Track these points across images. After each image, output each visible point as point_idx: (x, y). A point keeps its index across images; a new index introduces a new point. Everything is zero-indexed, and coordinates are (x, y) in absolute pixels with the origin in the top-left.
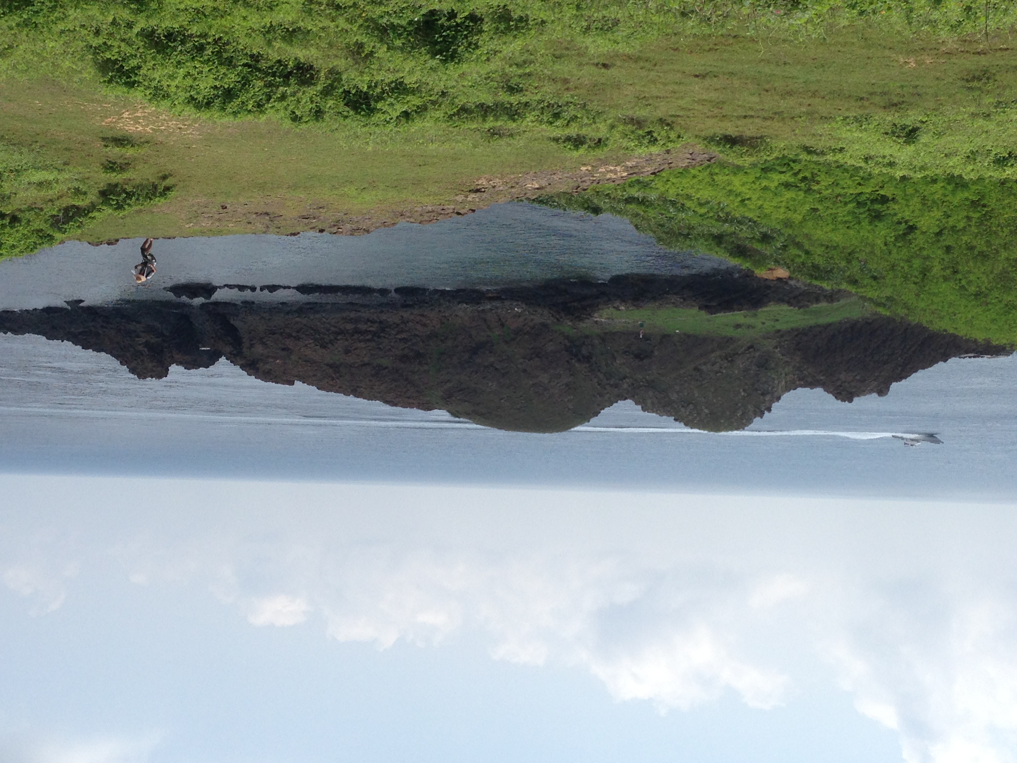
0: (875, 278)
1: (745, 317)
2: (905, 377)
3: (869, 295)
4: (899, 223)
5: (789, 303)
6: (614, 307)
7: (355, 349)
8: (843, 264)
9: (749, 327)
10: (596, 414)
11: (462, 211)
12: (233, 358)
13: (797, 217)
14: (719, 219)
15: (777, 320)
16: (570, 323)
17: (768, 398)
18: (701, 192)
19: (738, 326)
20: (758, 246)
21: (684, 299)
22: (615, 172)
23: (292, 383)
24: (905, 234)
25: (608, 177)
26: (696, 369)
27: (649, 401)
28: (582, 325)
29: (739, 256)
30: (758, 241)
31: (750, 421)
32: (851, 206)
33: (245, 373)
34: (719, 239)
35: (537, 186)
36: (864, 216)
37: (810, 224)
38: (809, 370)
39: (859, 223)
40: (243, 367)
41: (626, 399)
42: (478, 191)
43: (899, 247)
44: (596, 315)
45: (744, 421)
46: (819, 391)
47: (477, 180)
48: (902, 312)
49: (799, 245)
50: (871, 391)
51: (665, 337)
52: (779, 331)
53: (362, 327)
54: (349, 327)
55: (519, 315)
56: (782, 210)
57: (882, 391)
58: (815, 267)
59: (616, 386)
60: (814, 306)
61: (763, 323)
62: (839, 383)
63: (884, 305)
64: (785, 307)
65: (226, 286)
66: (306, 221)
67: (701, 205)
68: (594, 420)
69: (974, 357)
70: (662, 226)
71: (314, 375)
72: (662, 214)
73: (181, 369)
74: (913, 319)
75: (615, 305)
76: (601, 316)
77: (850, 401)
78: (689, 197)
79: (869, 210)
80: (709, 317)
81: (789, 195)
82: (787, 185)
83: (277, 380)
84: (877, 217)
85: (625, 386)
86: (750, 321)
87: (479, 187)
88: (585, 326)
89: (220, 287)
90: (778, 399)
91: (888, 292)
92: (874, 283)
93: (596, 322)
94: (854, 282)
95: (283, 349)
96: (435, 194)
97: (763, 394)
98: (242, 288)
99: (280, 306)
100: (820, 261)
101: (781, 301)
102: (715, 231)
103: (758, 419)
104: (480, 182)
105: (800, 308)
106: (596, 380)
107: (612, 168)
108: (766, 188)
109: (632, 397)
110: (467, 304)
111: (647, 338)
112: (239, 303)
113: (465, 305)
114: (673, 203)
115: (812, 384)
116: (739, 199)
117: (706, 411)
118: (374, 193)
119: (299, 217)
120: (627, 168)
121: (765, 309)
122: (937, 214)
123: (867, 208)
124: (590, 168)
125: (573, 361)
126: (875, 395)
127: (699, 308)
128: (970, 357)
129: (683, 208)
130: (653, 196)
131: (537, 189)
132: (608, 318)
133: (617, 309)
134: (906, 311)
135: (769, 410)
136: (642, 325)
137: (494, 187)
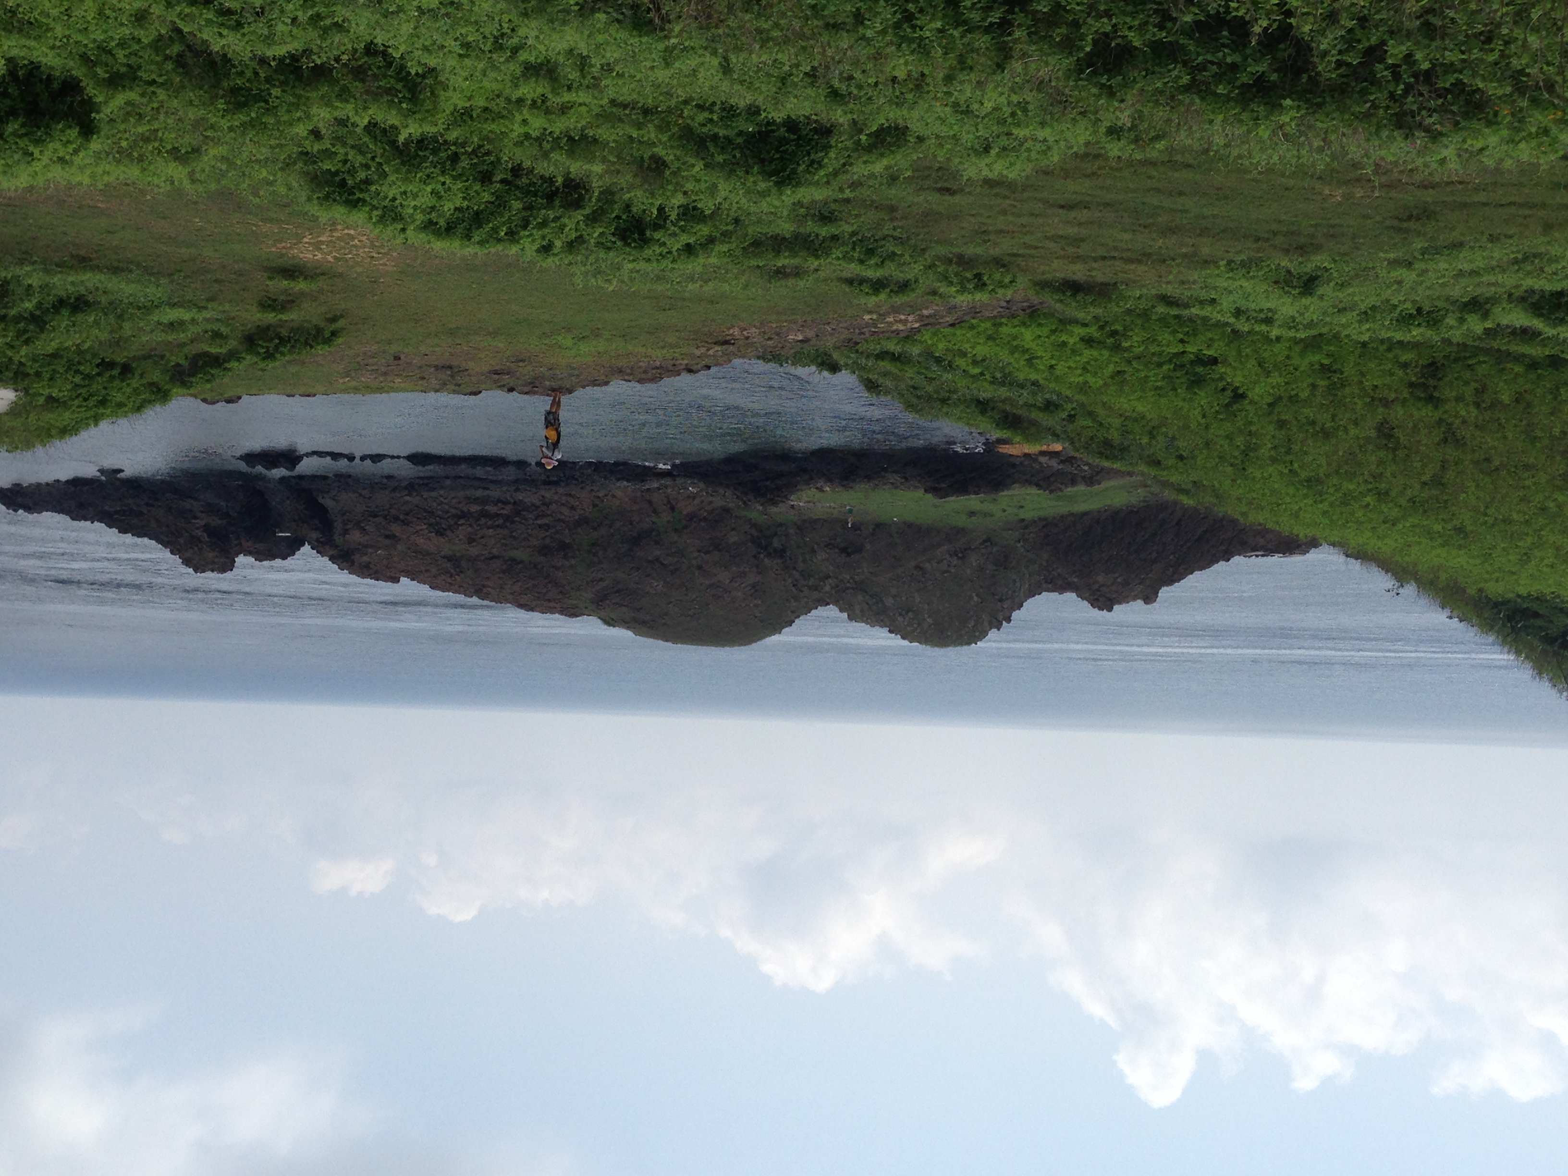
1: (982, 502)
3: (1172, 479)
4: (1223, 390)
5: (1038, 486)
7: (482, 537)
8: (1145, 440)
9: (986, 515)
11: (694, 368)
12: (320, 547)
13: (1095, 382)
14: (994, 381)
15: (1022, 507)
18: (980, 348)
19: (972, 514)
20: (1036, 415)
21: (906, 479)
22: (905, 322)
23: (396, 580)
24: (1228, 405)
25: (895, 327)
27: (857, 609)
28: (774, 510)
29: (1009, 428)
30: (1040, 409)
32: (1165, 370)
33: (336, 567)
34: (983, 406)
35: (800, 338)
36: (1183, 380)
37: (1112, 390)
39: (1174, 389)
40: (332, 559)
42: (726, 342)
43: (1221, 420)
47: (729, 329)
48: (1208, 500)
49: (1091, 414)
51: (879, 526)
52: (1023, 520)
54: (474, 508)
55: (693, 497)
56: (1079, 371)
58: (1107, 443)
59: (816, 588)
60: (1070, 490)
61: (1004, 511)
63: (1186, 492)
64: (1034, 490)
65: (314, 453)
67: (975, 363)
70: (916, 388)
71: (427, 571)
72: (922, 374)
73: (251, 560)
74: (1221, 510)
75: (819, 485)
76: (800, 499)
79: (1187, 373)
80: (937, 501)
81: (1090, 353)
82: (1088, 341)
83: (376, 576)
84: (1197, 382)
85: (827, 588)
86: (987, 507)
87: (728, 338)
88: (779, 512)
89: (308, 455)
95: (387, 537)
96: (672, 346)
98: (335, 456)
99: (385, 481)
100: (1115, 436)
101: (1029, 482)
102: (984, 395)
104: (731, 331)
105: (1051, 492)
106: (790, 580)
107: (903, 317)
109: (836, 603)
111: (856, 527)
112: (331, 475)
114: (938, 361)
116: (1026, 357)
120: (921, 318)
121: (1005, 493)
122: (1276, 379)
123: (1184, 372)
124: (875, 317)
125: (762, 556)
127: (926, 491)
129: (950, 367)
130: (916, 350)
131: (801, 341)
133: (821, 490)
134: (1213, 500)
136: (850, 511)
137: (747, 338)
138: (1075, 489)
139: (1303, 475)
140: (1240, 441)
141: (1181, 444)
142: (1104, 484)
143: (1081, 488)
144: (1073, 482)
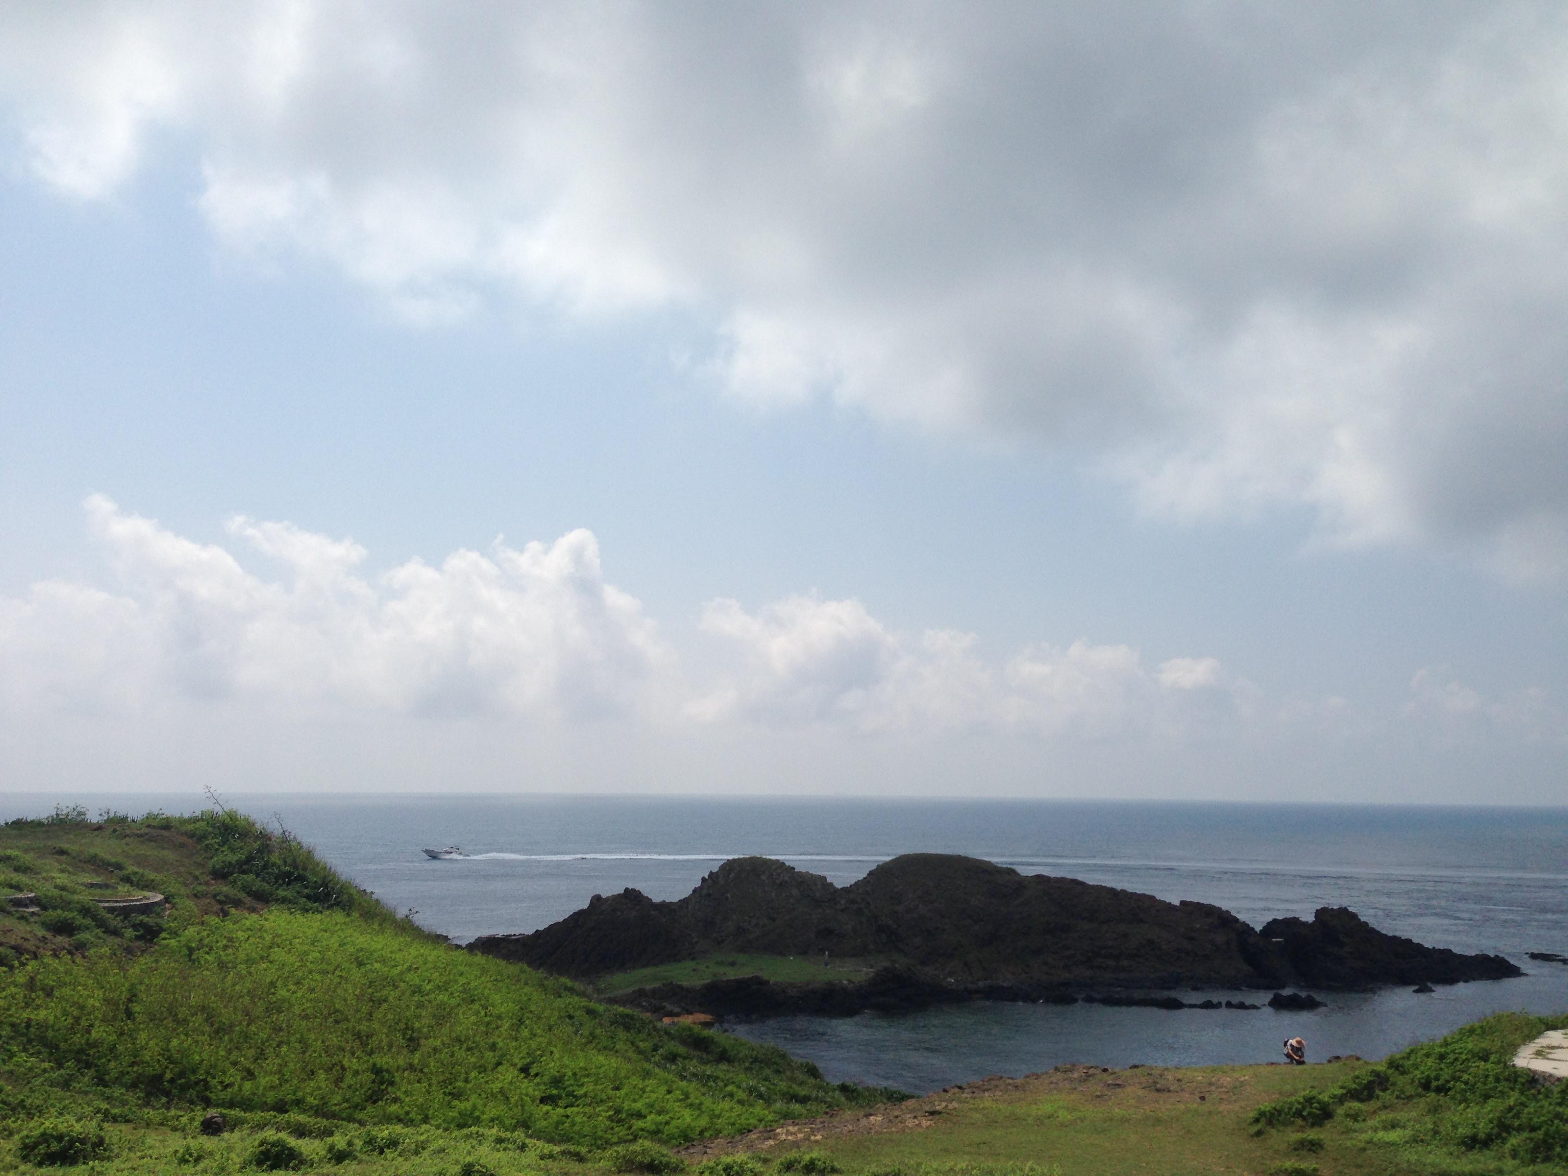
0: (571, 1017)
1: (725, 974)
2: (575, 913)
3: (576, 999)
4: (537, 1075)
5: (680, 987)
6: (853, 983)
7: (1116, 939)
8: (598, 1031)
9: (720, 963)
10: (871, 873)
11: (957, 1090)
12: (1247, 930)
13: (635, 1080)
14: (716, 1078)
15: (694, 970)
16: (897, 966)
17: (705, 892)
18: (727, 1107)
19: (733, 964)
20: (682, 1050)
21: (783, 991)
22: (788, 1133)
24: (533, 1063)
25: (796, 1128)
26: (774, 920)
27: (819, 887)
28: (886, 964)
29: (704, 1038)
30: (680, 1056)
31: (722, 868)
32: (581, 1092)
33: (1233, 914)
34: (724, 1057)
35: (872, 1118)
36: (568, 1083)
37: (623, 1073)
38: (664, 920)
39: (575, 1074)
40: (1236, 920)
41: (842, 889)
42: (932, 1113)
43: (539, 1049)
44: (872, 975)
45: (728, 868)
46: (657, 899)
47: (931, 1125)
48: (550, 983)
49: (640, 1052)
50: (608, 899)
51: (803, 952)
52: (693, 959)
53: (1111, 963)
54: (1125, 963)
55: (951, 974)
56: (648, 1089)
57: (597, 900)
58: (627, 1028)
59: (852, 902)
60: (657, 985)
61: (707, 967)
62: (638, 907)
63: (566, 988)
64: (685, 984)
65: (1258, 1008)
66: (1118, 1082)
67: (731, 1095)
68: (873, 867)
69: (510, 936)
70: (778, 1072)
71: (1159, 911)
72: (774, 1084)
73: (1303, 919)
74: (540, 974)
75: (852, 985)
76: (867, 974)
77: (627, 890)
78: (740, 1102)
79: (564, 1089)
80: (760, 974)
81: (638, 1105)
82: (640, 1116)
83: (1200, 907)
84: (557, 1082)
85: (843, 902)
86: (722, 970)
87: (931, 1117)
88: (884, 963)
89: (1264, 1006)
90: (695, 891)
91: (559, 1003)
92: (571, 1012)
93: (872, 967)
94: (590, 1012)
95: (1192, 939)
96: (976, 1110)
97: (709, 895)
98: (1241, 1006)
99: (1199, 987)
100: (622, 1034)
101: (689, 990)
102: (724, 1066)
103: (715, 870)
104: (928, 1123)
105: (671, 983)
106: (872, 908)
107: (790, 1138)
108: (659, 1113)
109: (836, 890)
110: (1003, 987)
111: (822, 951)
112: (1244, 989)
113: (1005, 985)
114: (760, 1096)
115: (664, 906)
116: (689, 1101)
117: (764, 877)
118: (1040, 1113)
119: (1124, 1086)
120: (775, 1138)
121: (707, 981)
122: (496, 1086)
123: (567, 1090)
124: (812, 1138)
125: (895, 927)
126: (604, 896)
127: (769, 982)
128: (515, 935)
129: (751, 1090)
130: (778, 1105)
131: (871, 1115)
132: (860, 971)
133: (850, 981)
134: (546, 983)
135: (703, 879)
136: (826, 964)
137: (915, 1117)
138: (653, 986)
139: (476, 1006)
140: (525, 1033)
141: (570, 1029)
142: (630, 990)
143: (648, 987)
144: (654, 991)
